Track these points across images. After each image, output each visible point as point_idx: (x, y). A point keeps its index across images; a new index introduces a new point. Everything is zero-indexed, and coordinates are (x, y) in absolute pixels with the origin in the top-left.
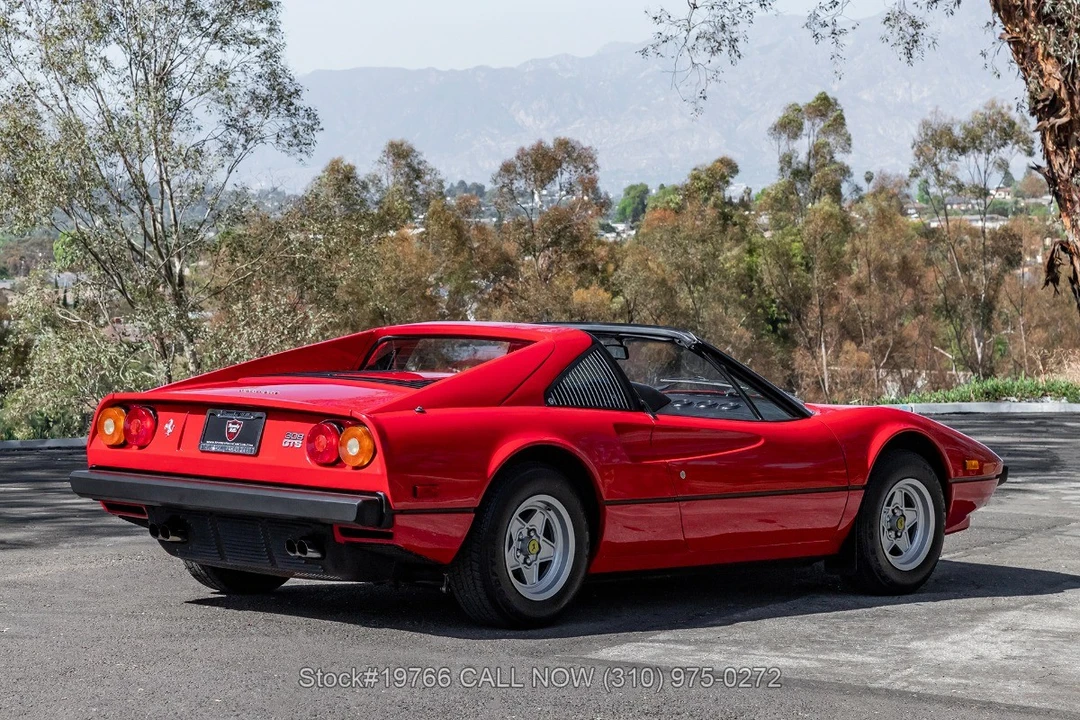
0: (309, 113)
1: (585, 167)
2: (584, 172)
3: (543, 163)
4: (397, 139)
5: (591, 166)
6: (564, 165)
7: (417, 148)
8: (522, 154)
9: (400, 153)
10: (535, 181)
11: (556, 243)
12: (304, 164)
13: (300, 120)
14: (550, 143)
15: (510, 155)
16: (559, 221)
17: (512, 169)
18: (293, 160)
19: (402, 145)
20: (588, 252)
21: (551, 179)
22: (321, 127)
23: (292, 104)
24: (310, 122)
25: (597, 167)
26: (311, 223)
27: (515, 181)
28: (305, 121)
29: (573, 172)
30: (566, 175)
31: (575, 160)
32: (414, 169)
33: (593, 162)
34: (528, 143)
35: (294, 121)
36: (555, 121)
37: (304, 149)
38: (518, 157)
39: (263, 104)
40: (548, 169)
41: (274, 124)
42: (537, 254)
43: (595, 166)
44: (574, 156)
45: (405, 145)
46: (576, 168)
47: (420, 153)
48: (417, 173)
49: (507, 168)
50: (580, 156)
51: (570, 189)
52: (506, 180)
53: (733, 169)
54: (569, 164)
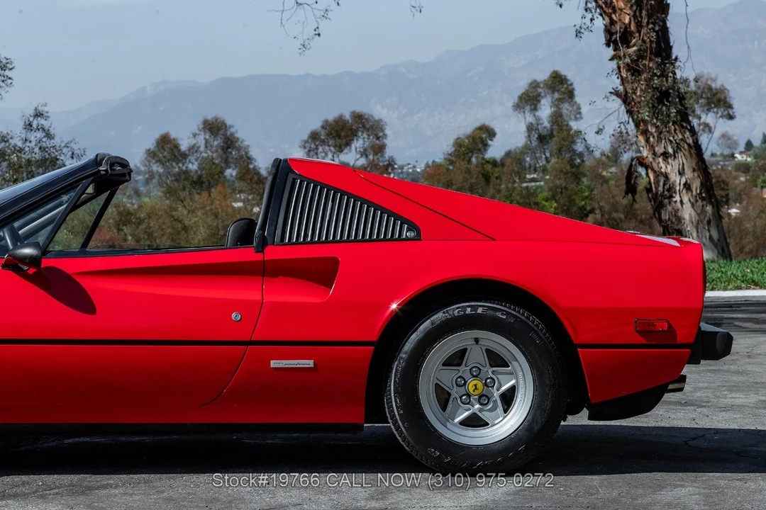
1: (376, 135)
2: (374, 140)
3: (342, 132)
5: (381, 134)
6: (360, 134)
8: (326, 125)
10: (335, 147)
14: (347, 116)
15: (316, 125)
17: (317, 136)
19: (216, 121)
21: (348, 144)
25: (385, 136)
27: (319, 147)
29: (366, 140)
30: (360, 142)
31: (368, 130)
32: (227, 140)
33: (383, 131)
34: (331, 116)
38: (323, 127)
40: (347, 136)
43: (384, 134)
44: (368, 126)
45: (218, 121)
46: (369, 136)
47: (231, 126)
48: (230, 143)
49: (314, 136)
50: (372, 126)
51: (364, 153)
52: (313, 146)
53: (491, 133)
54: (363, 132)
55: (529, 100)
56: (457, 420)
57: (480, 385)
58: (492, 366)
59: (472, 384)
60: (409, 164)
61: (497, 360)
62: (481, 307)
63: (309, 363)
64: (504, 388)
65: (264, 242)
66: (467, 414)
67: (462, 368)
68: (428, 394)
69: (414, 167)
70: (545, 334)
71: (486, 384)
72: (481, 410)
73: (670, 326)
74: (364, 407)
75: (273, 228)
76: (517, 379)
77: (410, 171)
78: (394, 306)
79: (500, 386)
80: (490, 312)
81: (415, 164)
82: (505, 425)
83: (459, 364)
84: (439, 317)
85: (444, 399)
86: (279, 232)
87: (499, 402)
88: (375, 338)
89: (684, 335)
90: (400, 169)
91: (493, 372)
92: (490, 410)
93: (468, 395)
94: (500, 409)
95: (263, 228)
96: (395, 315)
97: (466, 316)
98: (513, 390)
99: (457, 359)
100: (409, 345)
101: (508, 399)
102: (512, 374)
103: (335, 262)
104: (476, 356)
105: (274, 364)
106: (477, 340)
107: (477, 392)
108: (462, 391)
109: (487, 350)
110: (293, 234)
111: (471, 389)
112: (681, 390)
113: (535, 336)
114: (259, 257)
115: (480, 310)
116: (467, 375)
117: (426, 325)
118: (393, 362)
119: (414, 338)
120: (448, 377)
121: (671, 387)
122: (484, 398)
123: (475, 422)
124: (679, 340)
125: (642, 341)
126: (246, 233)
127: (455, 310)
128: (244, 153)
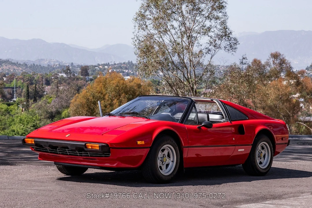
0: (235, 39)
12: (234, 55)
13: (232, 41)
18: (230, 54)
22: (239, 43)
23: (229, 37)
24: (235, 42)
26: (233, 73)
28: (234, 42)
35: (230, 42)
37: (234, 50)
39: (220, 37)
41: (224, 43)
45: (277, 53)
47: (283, 55)
48: (283, 61)
58: (262, 150)
64: (264, 155)
87: (263, 158)
105: (239, 150)
109: (262, 146)
128: (288, 65)
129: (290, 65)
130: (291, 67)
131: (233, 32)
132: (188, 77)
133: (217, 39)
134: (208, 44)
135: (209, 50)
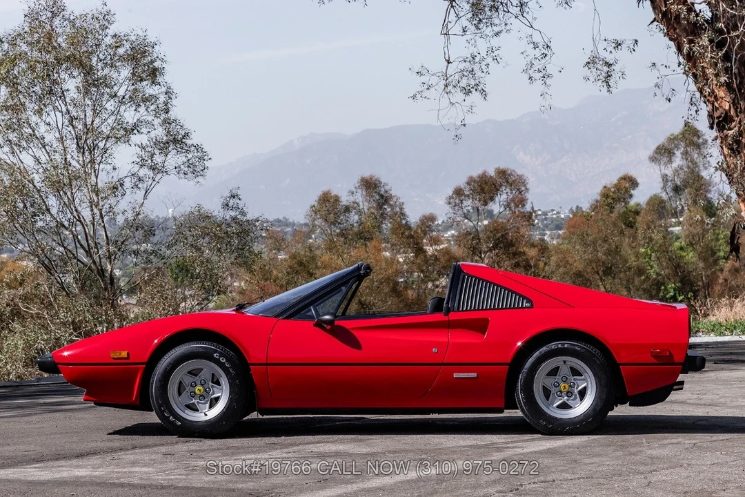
0: (198, 148)
1: (519, 190)
2: (517, 194)
3: (485, 187)
4: (367, 175)
5: (523, 188)
6: (503, 188)
7: (383, 180)
8: (471, 181)
9: (370, 185)
10: (480, 201)
11: (495, 246)
14: (492, 173)
15: (461, 182)
16: (497, 230)
17: (462, 192)
19: (371, 179)
20: (520, 252)
21: (492, 199)
27: (464, 202)
29: (509, 194)
30: (503, 197)
31: (511, 185)
32: (382, 196)
33: (525, 186)
34: (476, 173)
36: (547, 159)
38: (468, 183)
40: (491, 191)
41: (174, 159)
42: (483, 256)
43: (526, 189)
44: (510, 180)
45: (374, 179)
46: (511, 190)
47: (386, 184)
48: (385, 199)
49: (458, 192)
50: (514, 181)
51: (508, 206)
52: (457, 201)
53: (634, 183)
54: (506, 187)
55: (664, 152)
56: (555, 405)
57: (567, 386)
58: (573, 376)
59: (562, 385)
60: (553, 210)
61: (576, 372)
62: (567, 344)
63: (475, 375)
64: (580, 388)
65: (448, 310)
66: (560, 402)
67: (557, 377)
68: (539, 391)
69: (558, 213)
70: (602, 358)
71: (570, 386)
72: (568, 400)
73: (670, 353)
74: (504, 400)
75: (453, 303)
76: (587, 382)
77: (554, 216)
78: (519, 344)
79: (578, 386)
80: (572, 347)
81: (559, 210)
82: (581, 408)
83: (556, 375)
84: (544, 349)
85: (547, 393)
86: (456, 305)
87: (578, 396)
88: (509, 361)
89: (679, 358)
90: (544, 215)
91: (574, 379)
92: (573, 400)
93: (561, 392)
94: (578, 399)
95: (448, 303)
96: (520, 349)
97: (558, 349)
98: (585, 389)
99: (554, 372)
100: (528, 365)
101: (582, 394)
102: (584, 380)
103: (486, 321)
104: (565, 371)
105: (455, 375)
106: (565, 362)
107: (565, 390)
108: (557, 389)
109: (570, 367)
110: (464, 305)
111: (562, 388)
112: (682, 389)
113: (596, 359)
114: (446, 318)
115: (566, 346)
116: (560, 381)
117: (537, 354)
118: (519, 374)
119: (531, 360)
120: (549, 382)
121: (675, 387)
122: (569, 393)
123: (564, 406)
124: (676, 361)
125: (655, 361)
126: (438, 304)
127: (552, 346)
128: (398, 209)
129: (401, 209)
130: (403, 214)
131: (192, 131)
132: (88, 245)
133: (157, 152)
134: (137, 165)
135: (140, 180)
